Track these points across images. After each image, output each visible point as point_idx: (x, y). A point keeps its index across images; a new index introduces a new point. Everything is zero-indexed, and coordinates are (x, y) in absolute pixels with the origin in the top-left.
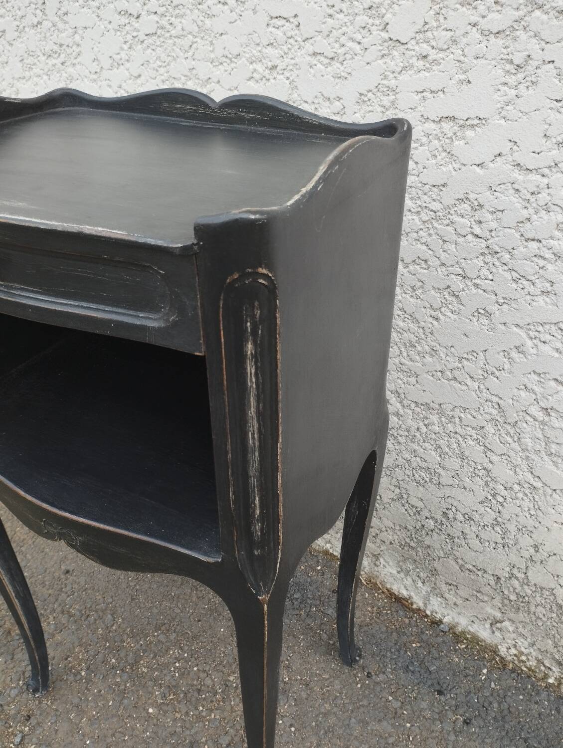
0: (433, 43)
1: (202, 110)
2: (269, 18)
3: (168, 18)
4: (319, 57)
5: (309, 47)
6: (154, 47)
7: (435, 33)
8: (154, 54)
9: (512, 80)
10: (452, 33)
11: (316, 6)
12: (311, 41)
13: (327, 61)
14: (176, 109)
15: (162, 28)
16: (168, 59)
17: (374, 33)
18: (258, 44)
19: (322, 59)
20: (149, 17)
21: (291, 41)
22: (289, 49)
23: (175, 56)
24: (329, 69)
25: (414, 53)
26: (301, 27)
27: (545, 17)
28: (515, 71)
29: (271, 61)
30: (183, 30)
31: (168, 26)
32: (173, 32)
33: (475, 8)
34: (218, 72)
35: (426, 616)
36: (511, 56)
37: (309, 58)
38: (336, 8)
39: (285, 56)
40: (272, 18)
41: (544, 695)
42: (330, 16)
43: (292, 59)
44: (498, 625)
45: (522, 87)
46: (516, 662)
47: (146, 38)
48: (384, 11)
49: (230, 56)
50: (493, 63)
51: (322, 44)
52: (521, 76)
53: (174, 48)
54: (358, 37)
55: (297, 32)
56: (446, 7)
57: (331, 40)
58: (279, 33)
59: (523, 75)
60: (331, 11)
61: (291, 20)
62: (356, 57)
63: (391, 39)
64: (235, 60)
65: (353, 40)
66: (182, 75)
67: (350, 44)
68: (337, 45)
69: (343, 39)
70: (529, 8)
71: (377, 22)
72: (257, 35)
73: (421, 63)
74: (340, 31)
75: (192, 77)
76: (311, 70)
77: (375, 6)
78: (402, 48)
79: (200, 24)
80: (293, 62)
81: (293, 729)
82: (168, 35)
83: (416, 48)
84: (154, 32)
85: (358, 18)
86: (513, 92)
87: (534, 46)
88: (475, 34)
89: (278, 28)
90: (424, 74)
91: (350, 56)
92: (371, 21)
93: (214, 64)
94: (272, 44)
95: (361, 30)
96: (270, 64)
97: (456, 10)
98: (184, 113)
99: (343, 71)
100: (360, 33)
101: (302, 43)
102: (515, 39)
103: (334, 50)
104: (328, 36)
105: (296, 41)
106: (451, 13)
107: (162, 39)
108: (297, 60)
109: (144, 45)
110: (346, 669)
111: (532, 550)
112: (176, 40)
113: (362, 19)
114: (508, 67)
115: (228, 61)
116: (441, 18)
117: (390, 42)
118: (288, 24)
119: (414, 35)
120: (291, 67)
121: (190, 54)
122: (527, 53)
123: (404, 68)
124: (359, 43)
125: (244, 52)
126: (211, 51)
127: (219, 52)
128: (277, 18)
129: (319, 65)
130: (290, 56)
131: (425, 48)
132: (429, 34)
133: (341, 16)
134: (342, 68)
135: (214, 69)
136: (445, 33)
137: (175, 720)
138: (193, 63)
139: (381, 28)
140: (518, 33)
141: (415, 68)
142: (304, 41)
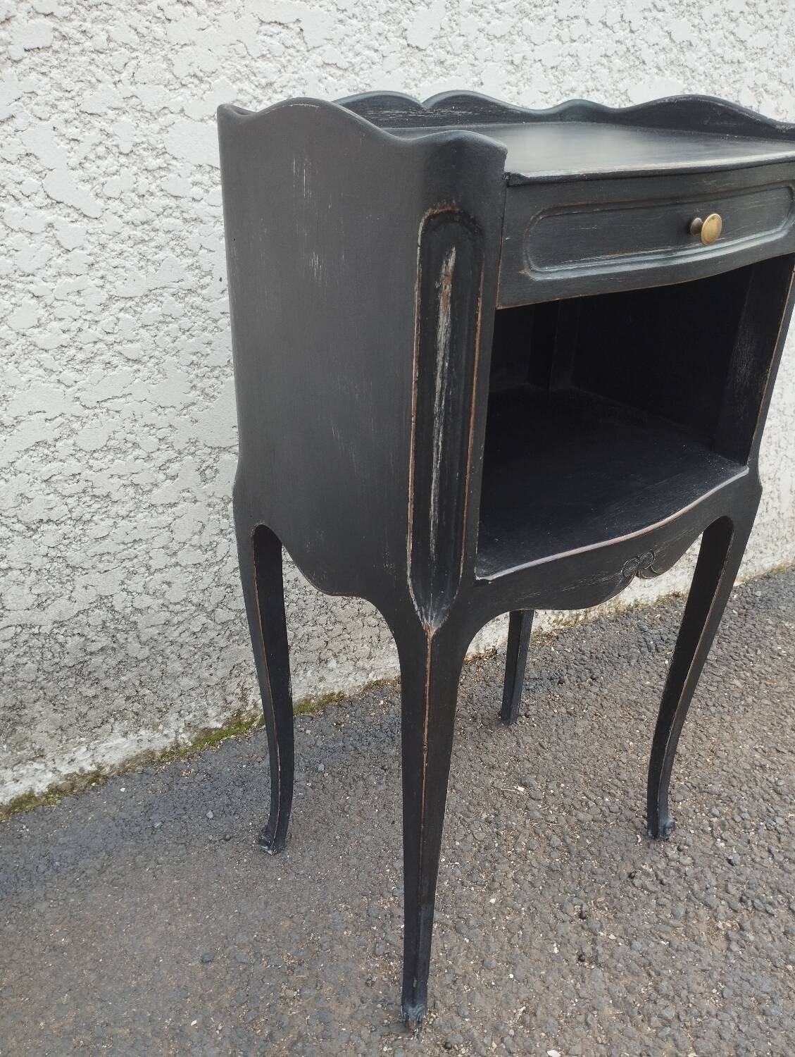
0: (449, 48)
1: (413, 114)
2: (258, 24)
3: (76, 23)
4: (328, 69)
5: (315, 57)
6: (44, 69)
7: (450, 39)
8: (45, 80)
9: (512, 79)
10: (465, 38)
11: (322, 9)
12: (318, 50)
13: (341, 72)
14: (383, 116)
15: (64, 38)
16: (77, 87)
17: (393, 39)
18: (244, 57)
19: (333, 70)
20: (32, 21)
21: (291, 51)
22: (289, 61)
23: (93, 80)
24: (343, 81)
25: (432, 59)
26: (305, 34)
27: (531, 23)
28: (514, 71)
29: (265, 77)
30: (109, 40)
31: (79, 36)
32: (88, 44)
33: (481, 15)
34: (180, 98)
36: (510, 59)
37: (317, 70)
38: (350, 13)
39: (283, 70)
40: (262, 22)
42: (341, 21)
43: (293, 73)
45: (521, 84)
47: (26, 54)
48: (401, 17)
49: (201, 74)
50: (499, 64)
51: (331, 53)
52: (519, 75)
53: (93, 68)
54: (376, 45)
55: (298, 40)
56: (459, 13)
57: (344, 48)
58: (274, 42)
59: (521, 73)
60: (341, 16)
61: (291, 25)
62: (374, 66)
63: (408, 45)
64: (209, 80)
65: (368, 48)
66: (109, 108)
67: (367, 52)
68: (351, 54)
69: (358, 47)
70: (520, 16)
71: (393, 28)
72: (241, 44)
73: (438, 69)
74: (354, 38)
75: (127, 109)
76: (320, 85)
77: (391, 11)
78: (420, 55)
79: (144, 31)
80: (296, 76)
82: (77, 49)
83: (434, 53)
84: (48, 45)
85: (373, 25)
86: (514, 89)
87: (527, 47)
88: (483, 39)
89: (271, 36)
90: (441, 79)
91: (368, 66)
92: (387, 27)
93: (172, 87)
94: (263, 56)
95: (378, 37)
96: (263, 82)
97: (466, 17)
98: (392, 120)
99: (361, 83)
100: (377, 40)
101: (306, 54)
102: (512, 43)
103: (348, 60)
104: (340, 43)
105: (298, 51)
106: (463, 19)
107: (62, 56)
108: (301, 74)
109: (21, 67)
112: (94, 56)
113: (377, 25)
114: (510, 67)
115: (197, 82)
116: (453, 24)
117: (408, 49)
118: (285, 31)
119: (431, 41)
120: (294, 83)
121: (124, 76)
122: (522, 55)
123: (424, 75)
124: (376, 51)
125: (223, 68)
126: (165, 70)
127: (181, 70)
128: (269, 23)
129: (330, 78)
130: (290, 69)
131: (442, 54)
132: (445, 39)
133: (354, 21)
134: (358, 79)
135: (172, 95)
136: (459, 38)
138: (133, 88)
139: (398, 34)
140: (514, 37)
141: (435, 74)
142: (308, 51)
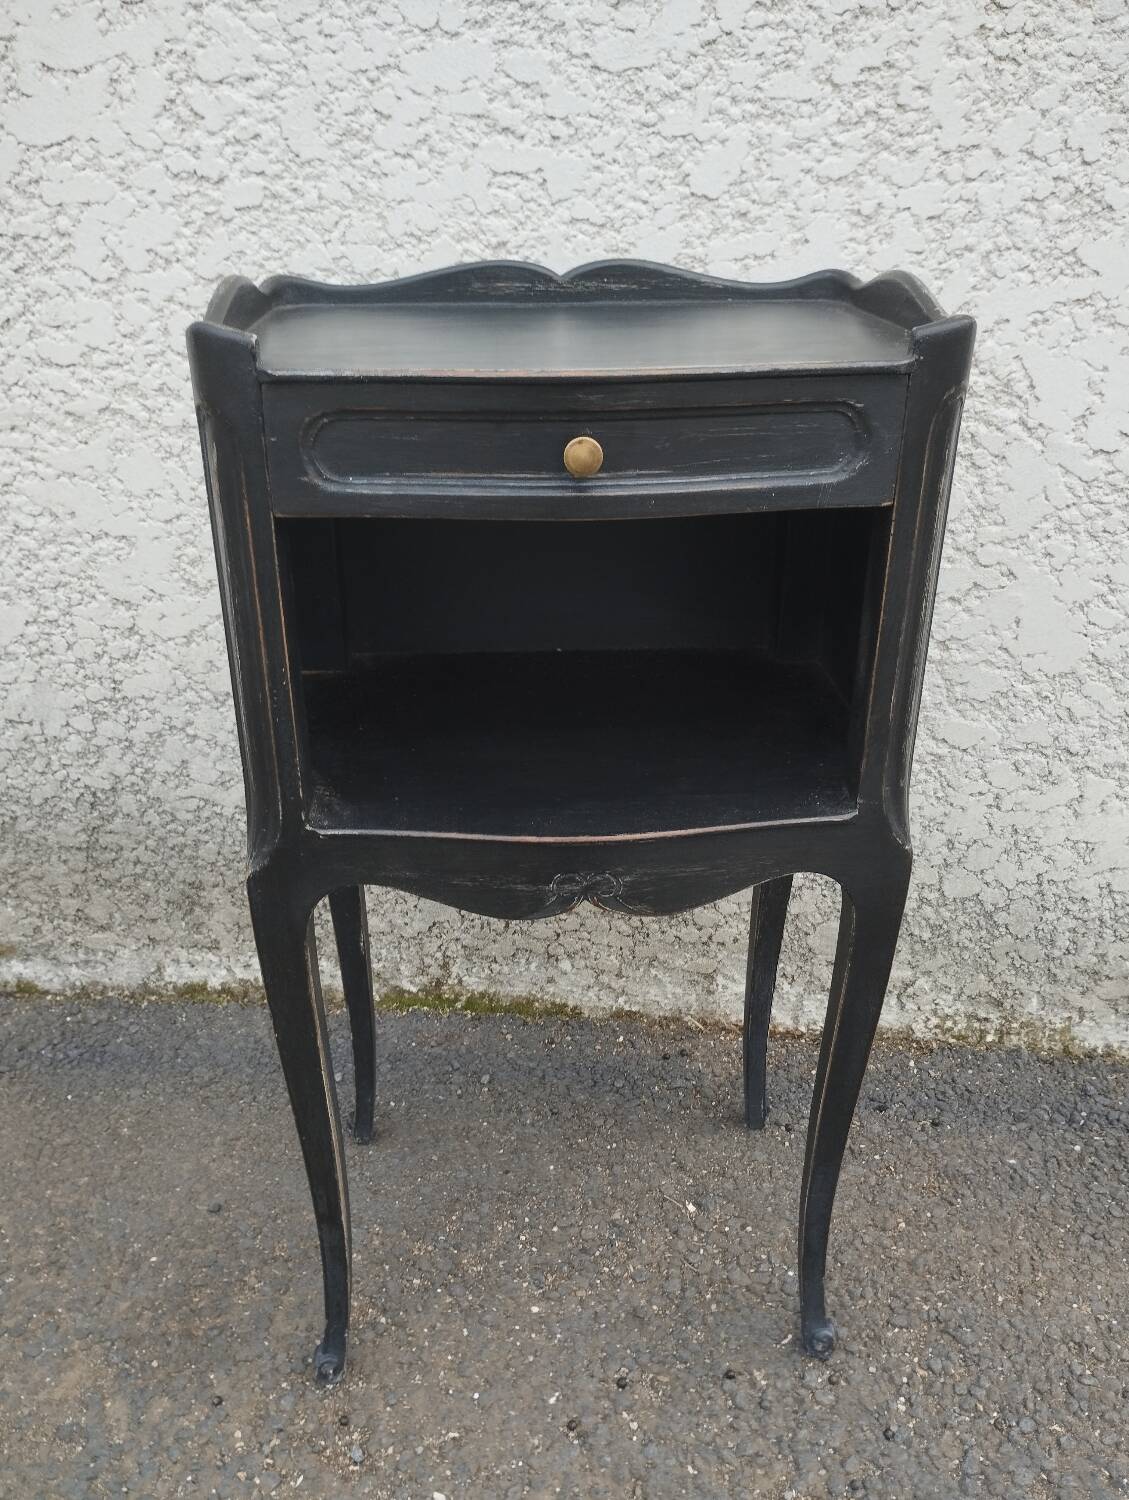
0: (755, 196)
1: (541, 287)
2: (491, 175)
3: (287, 181)
4: (579, 225)
5: (563, 212)
6: (253, 229)
7: (756, 184)
8: (254, 239)
9: (860, 234)
10: (780, 183)
11: (573, 155)
12: (565, 204)
13: (595, 229)
15: (275, 196)
16: (286, 247)
17: (668, 188)
18: (471, 214)
19: (585, 227)
20: (244, 181)
21: (532, 205)
22: (528, 217)
23: (302, 240)
24: (598, 240)
25: (728, 211)
26: (548, 185)
27: (894, 159)
28: (862, 224)
29: (495, 236)
30: (320, 197)
31: (289, 194)
32: (299, 202)
33: (808, 152)
34: (395, 259)
35: (802, 1035)
36: (856, 207)
37: (563, 228)
38: (608, 157)
39: (520, 228)
40: (495, 174)
41: (992, 1057)
42: (597, 168)
43: (532, 230)
44: (910, 990)
45: (874, 241)
46: (940, 1036)
47: (236, 213)
48: (682, 159)
49: (420, 233)
50: (837, 215)
51: (584, 207)
52: (871, 229)
53: (302, 227)
54: (645, 195)
55: (541, 192)
56: (770, 151)
57: (600, 201)
58: (511, 196)
59: (874, 227)
60: (598, 162)
61: (531, 176)
62: (641, 222)
63: (693, 194)
64: (429, 239)
65: (635, 199)
66: (318, 269)
67: (631, 204)
68: (610, 208)
69: (619, 199)
70: (874, 149)
71: (671, 173)
72: (468, 200)
73: (738, 223)
74: (614, 188)
75: (337, 270)
76: (568, 244)
77: (667, 153)
78: (709, 206)
79: (357, 187)
80: (535, 234)
81: (749, 1229)
82: (287, 207)
83: (730, 203)
84: (257, 203)
85: (641, 170)
86: (863, 249)
87: (885, 193)
88: (809, 182)
89: (506, 189)
90: (742, 237)
91: (633, 221)
92: (661, 173)
93: (385, 247)
94: (496, 212)
95: (648, 185)
96: (494, 241)
97: (783, 154)
99: (622, 242)
100: (647, 189)
101: (551, 208)
102: (860, 186)
103: (607, 214)
104: (595, 195)
105: (540, 205)
106: (776, 158)
107: (272, 215)
108: (543, 231)
109: (232, 226)
110: (757, 1134)
111: (945, 850)
112: (304, 214)
113: (648, 171)
114: (855, 219)
115: (414, 241)
116: (763, 166)
117: (692, 199)
118: (524, 182)
119: (726, 188)
120: (533, 242)
121: (336, 234)
122: (877, 201)
123: (716, 231)
124: (645, 202)
125: (446, 226)
126: (379, 229)
127: (397, 228)
128: (505, 174)
129: (580, 236)
130: (530, 226)
131: (744, 204)
132: (748, 186)
133: (615, 168)
134: (619, 237)
135: (386, 255)
136: (769, 183)
137: (581, 1302)
138: (342, 248)
139: (677, 181)
140: (863, 178)
141: (731, 230)
142: (553, 204)
